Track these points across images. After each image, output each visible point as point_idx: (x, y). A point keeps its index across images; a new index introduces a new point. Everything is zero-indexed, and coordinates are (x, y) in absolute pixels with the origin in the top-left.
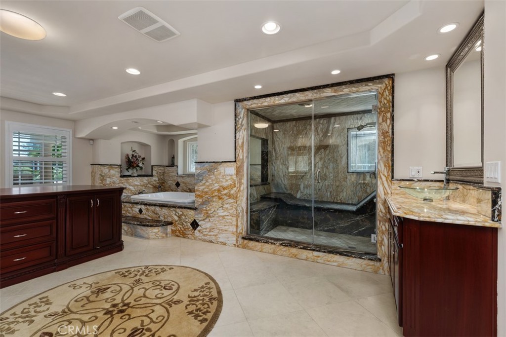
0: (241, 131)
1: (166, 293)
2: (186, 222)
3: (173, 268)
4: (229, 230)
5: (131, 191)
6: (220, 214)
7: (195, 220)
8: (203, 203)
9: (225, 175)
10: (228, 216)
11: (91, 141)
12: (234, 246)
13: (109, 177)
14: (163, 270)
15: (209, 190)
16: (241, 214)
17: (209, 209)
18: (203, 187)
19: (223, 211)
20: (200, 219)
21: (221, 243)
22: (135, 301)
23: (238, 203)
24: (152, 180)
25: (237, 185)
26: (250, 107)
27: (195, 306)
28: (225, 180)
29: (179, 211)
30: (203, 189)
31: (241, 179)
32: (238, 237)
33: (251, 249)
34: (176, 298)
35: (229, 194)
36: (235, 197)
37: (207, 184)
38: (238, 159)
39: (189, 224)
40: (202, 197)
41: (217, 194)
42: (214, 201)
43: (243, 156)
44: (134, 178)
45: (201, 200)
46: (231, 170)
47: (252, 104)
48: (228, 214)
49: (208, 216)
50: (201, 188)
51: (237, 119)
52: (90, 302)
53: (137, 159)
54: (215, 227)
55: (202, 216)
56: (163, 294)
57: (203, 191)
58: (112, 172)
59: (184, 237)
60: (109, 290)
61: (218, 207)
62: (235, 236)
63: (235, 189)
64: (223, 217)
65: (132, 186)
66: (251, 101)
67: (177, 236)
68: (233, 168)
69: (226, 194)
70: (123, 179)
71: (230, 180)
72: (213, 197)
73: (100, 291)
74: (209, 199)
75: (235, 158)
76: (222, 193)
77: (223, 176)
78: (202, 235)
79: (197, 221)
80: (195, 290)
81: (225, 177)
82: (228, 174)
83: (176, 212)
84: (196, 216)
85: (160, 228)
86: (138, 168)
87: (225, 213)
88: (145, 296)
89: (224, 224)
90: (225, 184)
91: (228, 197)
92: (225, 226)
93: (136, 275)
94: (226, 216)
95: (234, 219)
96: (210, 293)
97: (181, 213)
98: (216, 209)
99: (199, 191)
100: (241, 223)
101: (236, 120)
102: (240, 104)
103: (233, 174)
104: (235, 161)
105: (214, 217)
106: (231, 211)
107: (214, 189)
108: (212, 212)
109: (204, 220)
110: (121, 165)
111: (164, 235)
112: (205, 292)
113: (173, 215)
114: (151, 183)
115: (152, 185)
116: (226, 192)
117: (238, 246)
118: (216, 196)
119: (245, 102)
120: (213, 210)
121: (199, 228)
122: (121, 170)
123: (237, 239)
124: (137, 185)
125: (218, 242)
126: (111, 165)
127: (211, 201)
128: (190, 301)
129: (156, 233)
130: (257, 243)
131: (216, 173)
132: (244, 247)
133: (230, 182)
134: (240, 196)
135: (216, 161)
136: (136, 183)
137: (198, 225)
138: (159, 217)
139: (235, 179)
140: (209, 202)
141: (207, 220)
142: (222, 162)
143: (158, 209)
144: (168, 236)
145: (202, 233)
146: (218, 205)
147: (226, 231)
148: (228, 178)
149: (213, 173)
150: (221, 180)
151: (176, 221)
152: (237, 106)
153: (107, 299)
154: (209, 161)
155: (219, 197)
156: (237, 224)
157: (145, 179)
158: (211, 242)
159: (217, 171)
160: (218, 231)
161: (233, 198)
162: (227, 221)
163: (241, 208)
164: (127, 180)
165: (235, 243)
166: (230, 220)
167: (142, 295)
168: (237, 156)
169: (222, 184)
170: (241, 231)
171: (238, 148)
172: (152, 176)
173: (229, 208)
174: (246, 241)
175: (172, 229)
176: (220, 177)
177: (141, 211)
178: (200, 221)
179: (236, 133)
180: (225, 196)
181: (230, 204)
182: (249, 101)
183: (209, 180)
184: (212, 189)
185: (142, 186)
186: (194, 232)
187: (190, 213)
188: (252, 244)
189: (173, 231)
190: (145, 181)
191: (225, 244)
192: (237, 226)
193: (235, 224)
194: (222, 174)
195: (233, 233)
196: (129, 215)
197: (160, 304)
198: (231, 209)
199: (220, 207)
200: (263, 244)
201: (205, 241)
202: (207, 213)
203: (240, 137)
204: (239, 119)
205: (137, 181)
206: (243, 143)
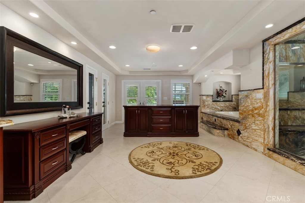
0: (267, 64)
1: (194, 157)
2: (234, 130)
3: (208, 150)
4: (259, 140)
5: (219, 109)
6: (253, 128)
7: (239, 129)
8: (243, 119)
9: (256, 99)
10: (258, 130)
11: (200, 84)
12: (262, 153)
13: (207, 102)
14: (204, 149)
15: (246, 110)
16: (267, 130)
17: (246, 123)
18: (243, 108)
19: (255, 125)
20: (242, 129)
21: (254, 149)
22: (181, 155)
23: (265, 120)
24: (232, 104)
25: (264, 107)
26: (275, 42)
27: (198, 167)
28: (256, 103)
29: (231, 123)
30: (243, 109)
31: (267, 102)
32: (265, 147)
33: (275, 160)
34: (195, 161)
35: (259, 113)
36: (263, 116)
37: (246, 105)
38: (265, 86)
39: (236, 132)
40: (243, 114)
41: (251, 113)
42: (249, 118)
43: (269, 84)
44: (220, 102)
45: (242, 116)
46: (260, 95)
47: (276, 40)
48: (258, 128)
49: (246, 128)
50: (242, 108)
51: (265, 55)
52: (169, 149)
53: (222, 92)
54: (250, 137)
55: (242, 127)
56: (192, 157)
57: (243, 111)
58: (208, 99)
59: (233, 139)
60: (177, 148)
61: (251, 122)
62: (263, 146)
63: (263, 109)
64: (255, 130)
65: (219, 107)
66: (275, 37)
67: (230, 138)
68: (261, 94)
69: (256, 113)
70: (214, 103)
71: (259, 103)
72: (249, 115)
73: (175, 147)
74: (246, 116)
75: (263, 85)
76: (255, 112)
77: (255, 99)
78: (242, 140)
79: (240, 130)
80: (207, 162)
81: (256, 100)
82: (258, 98)
83: (230, 123)
84: (239, 127)
85: (220, 131)
86: (223, 97)
87: (256, 128)
88: (185, 155)
89: (255, 136)
90: (256, 106)
91: (258, 116)
92: (256, 137)
93: (191, 147)
94: (257, 129)
95: (262, 133)
96: (212, 166)
97: (232, 123)
98: (251, 124)
99: (241, 110)
100: (267, 137)
101: (263, 56)
102: (267, 43)
103: (261, 98)
104: (263, 88)
105: (249, 129)
106: (260, 127)
107: (250, 109)
108: (248, 125)
109: (243, 130)
110: (213, 95)
111: (223, 135)
112: (209, 165)
113: (228, 124)
114: (231, 105)
115: (232, 107)
116: (256, 111)
117: (265, 155)
118: (251, 114)
119: (270, 40)
120: (249, 124)
121: (241, 135)
122: (213, 98)
123: (264, 149)
124: (222, 107)
125: (252, 147)
126: (207, 95)
127: (248, 118)
128: (198, 164)
129: (218, 133)
130: (279, 157)
131: (250, 97)
132: (270, 157)
133: (259, 104)
134: (266, 116)
135: (250, 89)
136: (221, 105)
137: (240, 133)
138: (222, 124)
139: (263, 102)
140: (246, 118)
141: (245, 131)
142: (254, 90)
143: (222, 120)
144: (225, 136)
145: (243, 139)
146: (252, 121)
147: (257, 140)
148: (258, 101)
149: (249, 98)
150: (254, 103)
151: (230, 129)
152: (264, 45)
153: (174, 150)
154: (246, 89)
155: (252, 115)
156: (264, 137)
157: (227, 103)
158: (248, 146)
159: (251, 97)
160: (252, 139)
161: (262, 117)
162: (258, 133)
163: (267, 125)
164: (216, 103)
165: (263, 151)
166: (259, 133)
167: (185, 154)
168: (264, 84)
169: (254, 106)
170: (267, 143)
171: (265, 77)
172: (232, 101)
173: (259, 124)
174: (271, 153)
175: (228, 133)
176: (253, 101)
177: (215, 120)
178: (242, 130)
179: (263, 66)
180: (256, 115)
181: (260, 120)
182: (273, 38)
183: (247, 103)
184: (248, 109)
185: (225, 107)
186: (238, 137)
187: (236, 124)
188: (275, 155)
189: (229, 135)
190: (227, 104)
191: (256, 150)
192: (264, 139)
193: (263, 137)
194: (254, 98)
195: (262, 144)
196: (211, 122)
197: (187, 160)
198: (260, 125)
199: (253, 123)
200: (285, 158)
201: (244, 144)
202: (245, 126)
203: (267, 69)
204: (266, 55)
205: (222, 104)
206: (269, 73)
